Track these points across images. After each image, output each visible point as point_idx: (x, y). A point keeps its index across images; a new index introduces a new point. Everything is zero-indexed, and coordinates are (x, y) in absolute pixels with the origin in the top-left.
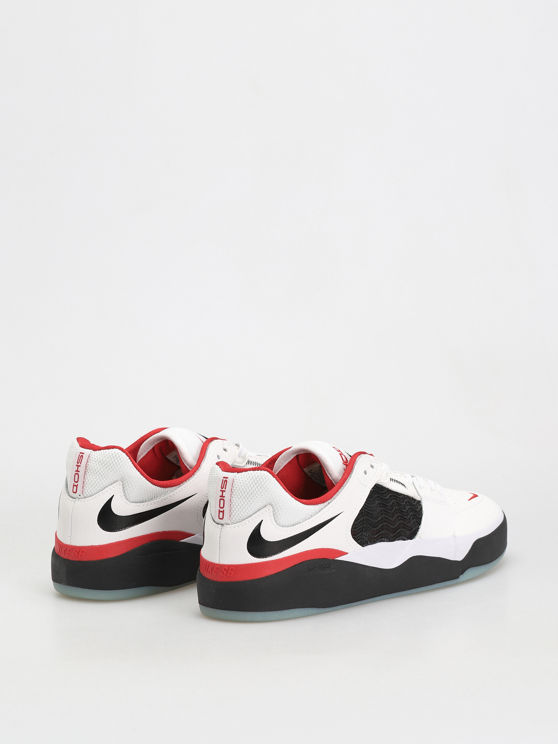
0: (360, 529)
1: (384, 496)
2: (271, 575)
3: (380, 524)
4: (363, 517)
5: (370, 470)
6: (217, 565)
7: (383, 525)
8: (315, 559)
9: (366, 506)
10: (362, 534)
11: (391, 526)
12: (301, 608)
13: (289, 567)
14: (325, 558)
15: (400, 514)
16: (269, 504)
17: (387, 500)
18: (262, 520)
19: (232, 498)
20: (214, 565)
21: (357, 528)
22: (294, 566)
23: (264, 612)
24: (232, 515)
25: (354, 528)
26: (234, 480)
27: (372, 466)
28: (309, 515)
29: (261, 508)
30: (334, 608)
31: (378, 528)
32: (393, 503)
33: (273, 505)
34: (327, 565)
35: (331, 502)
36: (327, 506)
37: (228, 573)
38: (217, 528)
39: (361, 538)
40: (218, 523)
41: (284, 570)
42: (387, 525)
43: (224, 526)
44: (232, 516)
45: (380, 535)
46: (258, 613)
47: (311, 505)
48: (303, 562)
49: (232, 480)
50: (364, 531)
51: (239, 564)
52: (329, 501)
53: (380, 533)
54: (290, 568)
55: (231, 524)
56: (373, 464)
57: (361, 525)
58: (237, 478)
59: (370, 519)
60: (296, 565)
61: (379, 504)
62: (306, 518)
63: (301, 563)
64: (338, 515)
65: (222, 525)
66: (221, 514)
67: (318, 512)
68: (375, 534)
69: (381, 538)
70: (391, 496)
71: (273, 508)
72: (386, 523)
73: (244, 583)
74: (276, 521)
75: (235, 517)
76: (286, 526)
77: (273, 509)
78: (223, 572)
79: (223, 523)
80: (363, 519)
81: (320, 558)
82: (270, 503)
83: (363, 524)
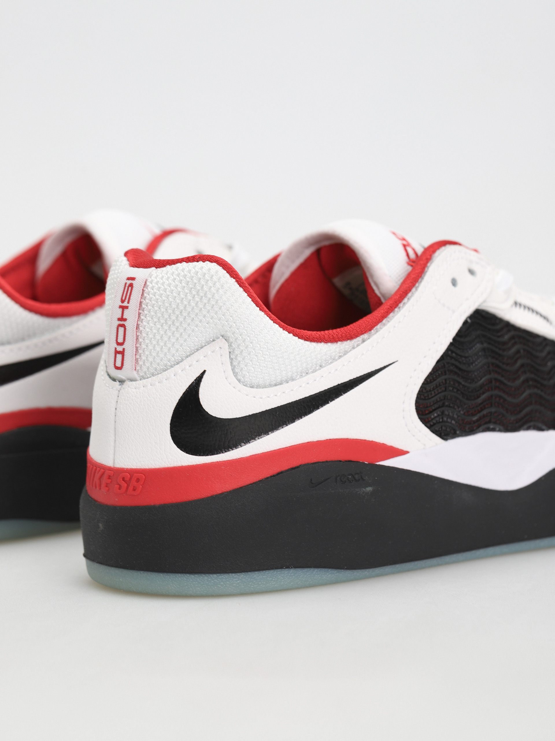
0: (437, 402)
1: (499, 337)
2: (222, 493)
3: (484, 393)
4: (446, 374)
5: (464, 278)
6: (110, 469)
7: (492, 396)
8: (327, 462)
9: (453, 352)
10: (443, 413)
11: (509, 399)
12: (296, 567)
13: (265, 477)
14: (353, 460)
15: (532, 376)
16: (222, 336)
17: (504, 343)
18: (205, 371)
19: (142, 322)
20: (103, 470)
21: (429, 399)
22: (278, 474)
23: (207, 575)
24: (141, 359)
25: (425, 399)
26: (148, 283)
27: (471, 272)
28: (316, 364)
29: (204, 344)
30: (377, 570)
31: (479, 400)
32: (518, 352)
33: (229, 337)
34: (357, 477)
35: (369, 338)
36: (358, 345)
37: (131, 488)
38: (112, 388)
39: (440, 422)
40: (115, 378)
41: (254, 483)
42: (500, 397)
43: (125, 383)
44: (141, 363)
45: (484, 416)
46: (193, 576)
47: (321, 342)
48: (298, 467)
49: (144, 283)
50: (447, 406)
51: (153, 467)
52: (365, 336)
53: (485, 412)
54: (268, 478)
55: (138, 378)
56: (475, 268)
57: (441, 392)
58: (153, 278)
59: (461, 381)
60: (282, 473)
61: (484, 350)
62: (308, 370)
63: (293, 469)
64: (385, 367)
65: (122, 382)
66: (119, 357)
67: (337, 358)
68: (473, 415)
69: (486, 423)
70: (513, 338)
71: (230, 346)
72: (496, 392)
73: (164, 508)
74: (235, 374)
75: (148, 364)
76: (258, 387)
77: (229, 348)
78: (119, 485)
79: (123, 378)
80: (446, 380)
81: (340, 459)
82: (222, 333)
83: (445, 390)
